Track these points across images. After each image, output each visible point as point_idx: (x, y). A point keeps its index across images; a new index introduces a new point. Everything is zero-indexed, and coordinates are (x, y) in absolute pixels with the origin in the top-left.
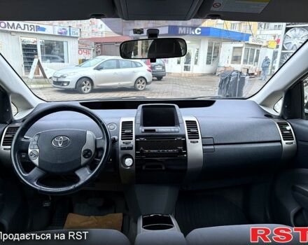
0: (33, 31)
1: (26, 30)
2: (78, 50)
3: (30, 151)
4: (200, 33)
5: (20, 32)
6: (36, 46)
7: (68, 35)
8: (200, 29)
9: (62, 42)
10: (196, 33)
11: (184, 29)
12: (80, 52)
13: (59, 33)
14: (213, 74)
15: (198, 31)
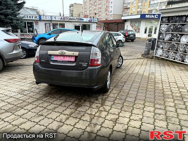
0: (79, 21)
1: (76, 21)
2: (96, 28)
4: (157, 17)
5: (74, 21)
6: (79, 26)
7: (92, 21)
8: (157, 15)
9: (90, 25)
10: (155, 17)
11: (149, 15)
12: (97, 29)
13: (89, 21)
15: (157, 16)
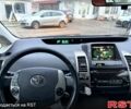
3: (12, 87)
14: (96, 19)
